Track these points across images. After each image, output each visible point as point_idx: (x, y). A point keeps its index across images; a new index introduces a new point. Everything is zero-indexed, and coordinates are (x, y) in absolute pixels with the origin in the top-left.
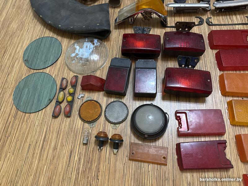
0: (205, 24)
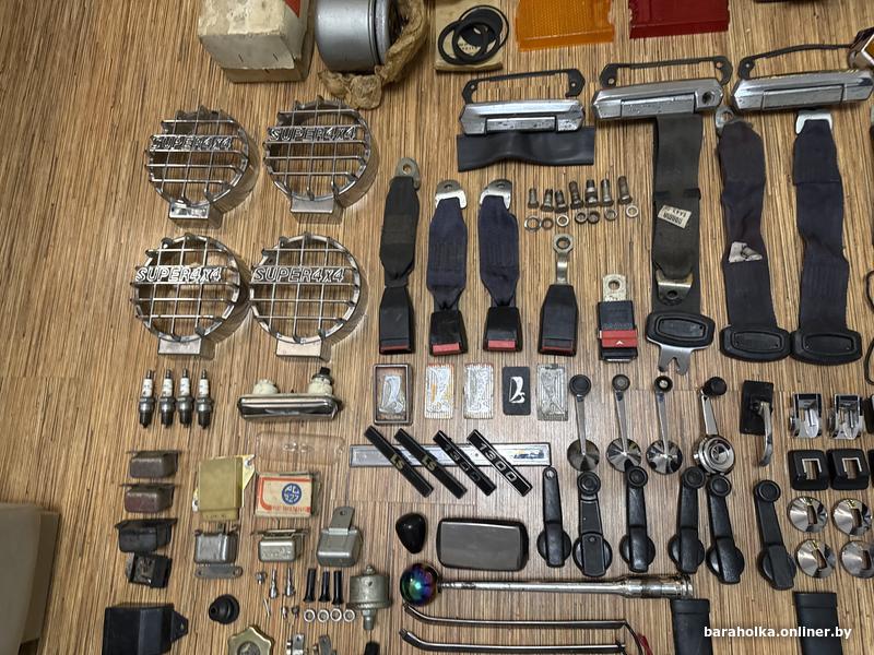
0: (735, 62)
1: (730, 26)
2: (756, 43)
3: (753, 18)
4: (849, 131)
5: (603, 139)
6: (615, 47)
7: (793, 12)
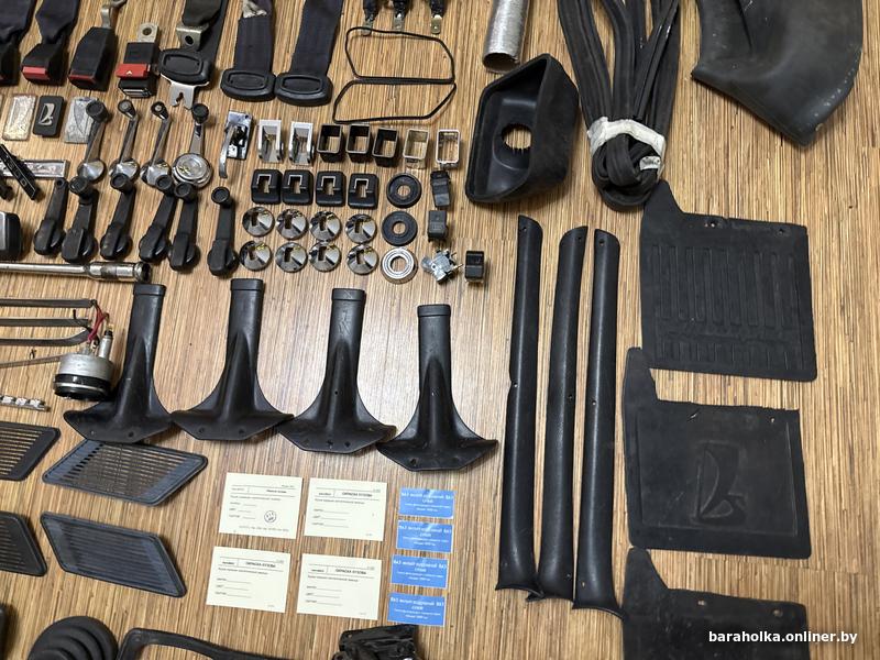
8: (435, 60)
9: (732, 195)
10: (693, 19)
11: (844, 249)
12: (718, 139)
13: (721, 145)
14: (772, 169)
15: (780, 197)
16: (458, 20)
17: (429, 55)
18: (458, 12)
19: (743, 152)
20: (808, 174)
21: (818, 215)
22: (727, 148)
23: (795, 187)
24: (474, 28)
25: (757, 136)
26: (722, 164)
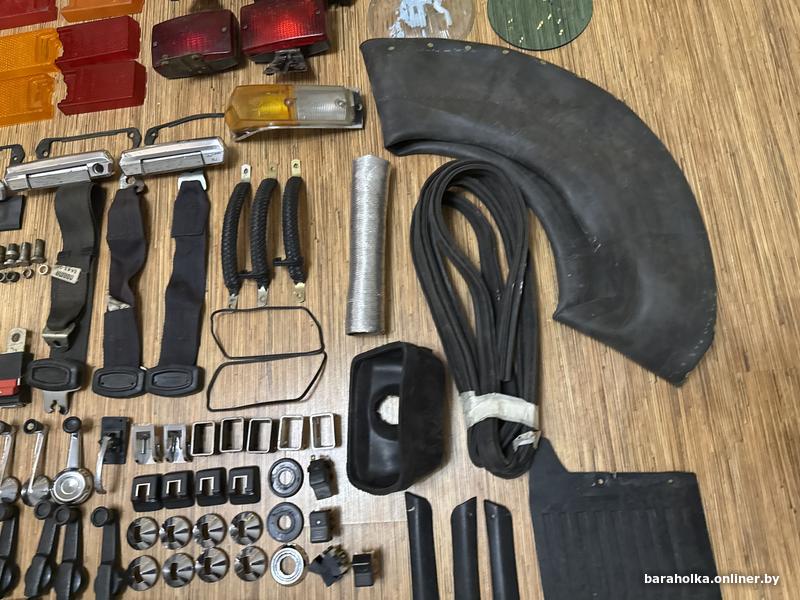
1: (145, 100)
2: (163, 115)
3: (164, 93)
4: (224, 188)
5: (33, 205)
6: (53, 123)
7: (196, 85)
8: (303, 330)
9: (615, 444)
10: (546, 255)
11: (737, 491)
12: (591, 382)
13: (595, 389)
14: (651, 409)
15: (663, 440)
16: (320, 283)
17: (296, 324)
18: (320, 276)
19: (619, 392)
20: (687, 409)
21: (705, 455)
22: (602, 390)
23: (676, 426)
24: (337, 290)
25: (629, 374)
26: (600, 409)
